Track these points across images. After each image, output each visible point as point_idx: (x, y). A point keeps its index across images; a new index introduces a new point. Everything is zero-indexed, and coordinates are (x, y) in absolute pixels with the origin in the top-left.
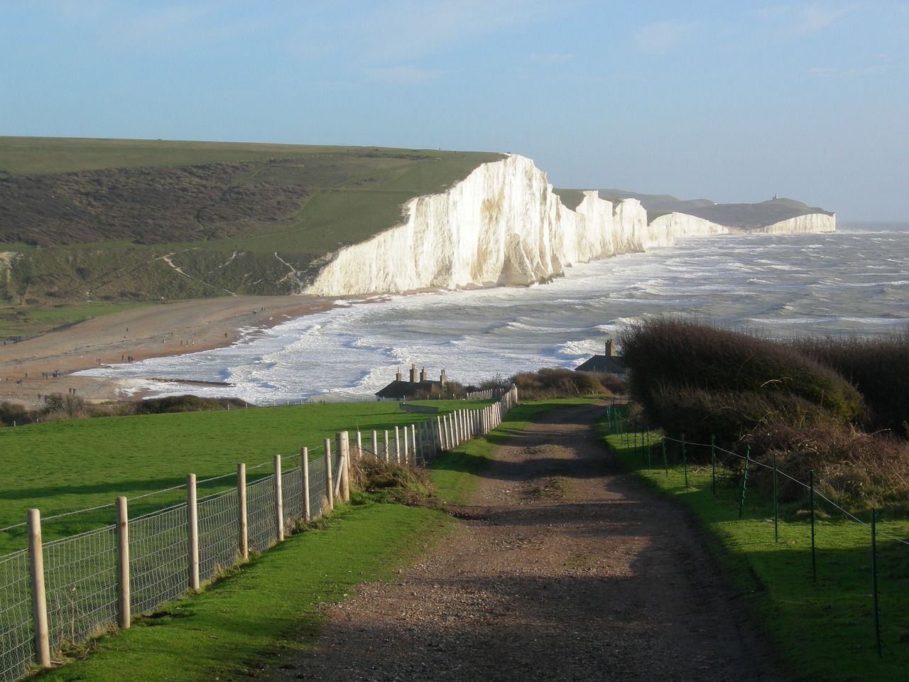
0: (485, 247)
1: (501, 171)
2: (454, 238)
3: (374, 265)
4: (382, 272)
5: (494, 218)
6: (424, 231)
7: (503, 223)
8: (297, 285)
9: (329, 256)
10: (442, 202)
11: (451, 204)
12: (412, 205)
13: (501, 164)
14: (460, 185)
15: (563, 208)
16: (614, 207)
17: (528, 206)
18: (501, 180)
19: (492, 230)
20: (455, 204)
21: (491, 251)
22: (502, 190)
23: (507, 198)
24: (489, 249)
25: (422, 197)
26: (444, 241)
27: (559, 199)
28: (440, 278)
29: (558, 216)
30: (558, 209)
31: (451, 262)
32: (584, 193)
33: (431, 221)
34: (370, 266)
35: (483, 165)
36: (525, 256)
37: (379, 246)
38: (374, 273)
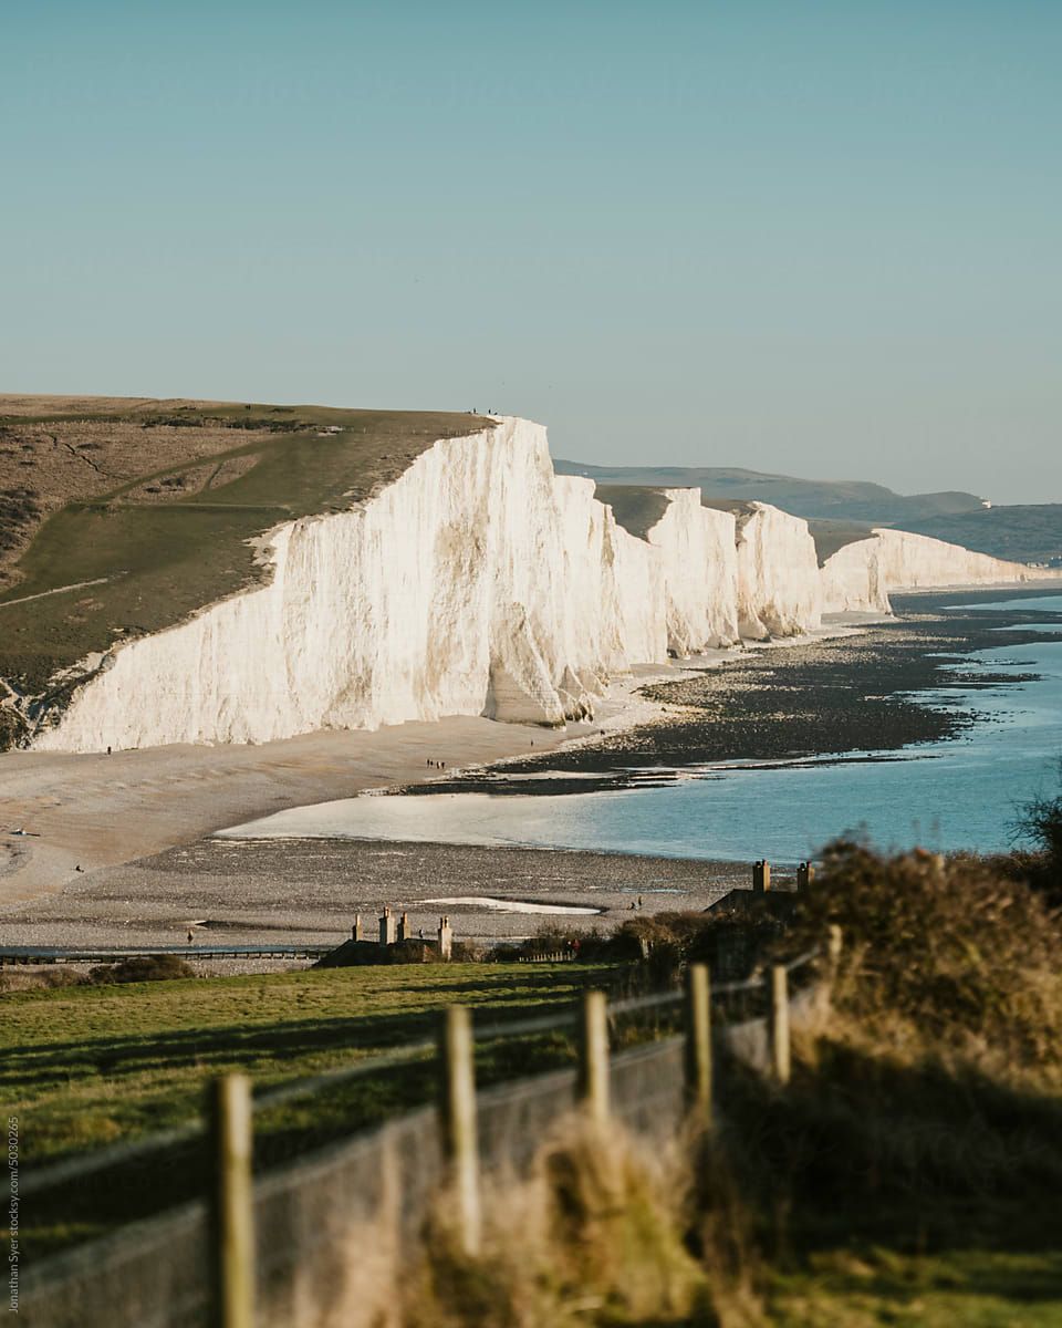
0: (445, 633)
1: (481, 457)
2: (376, 616)
3: (195, 682)
4: (214, 696)
5: (466, 568)
6: (307, 600)
7: (485, 578)
8: (22, 728)
9: (93, 661)
10: (348, 533)
11: (368, 536)
12: (280, 541)
13: (480, 439)
14: (387, 492)
15: (619, 532)
16: (739, 527)
17: (544, 537)
18: (480, 476)
19: (460, 596)
20: (377, 536)
21: (459, 643)
22: (484, 499)
23: (495, 519)
24: (455, 640)
25: (300, 522)
26: (353, 623)
27: (610, 514)
28: (343, 708)
29: (609, 556)
30: (606, 536)
31: (369, 672)
32: (668, 494)
33: (324, 578)
34: (187, 684)
35: (439, 443)
36: (537, 654)
37: (208, 636)
38: (196, 699)
